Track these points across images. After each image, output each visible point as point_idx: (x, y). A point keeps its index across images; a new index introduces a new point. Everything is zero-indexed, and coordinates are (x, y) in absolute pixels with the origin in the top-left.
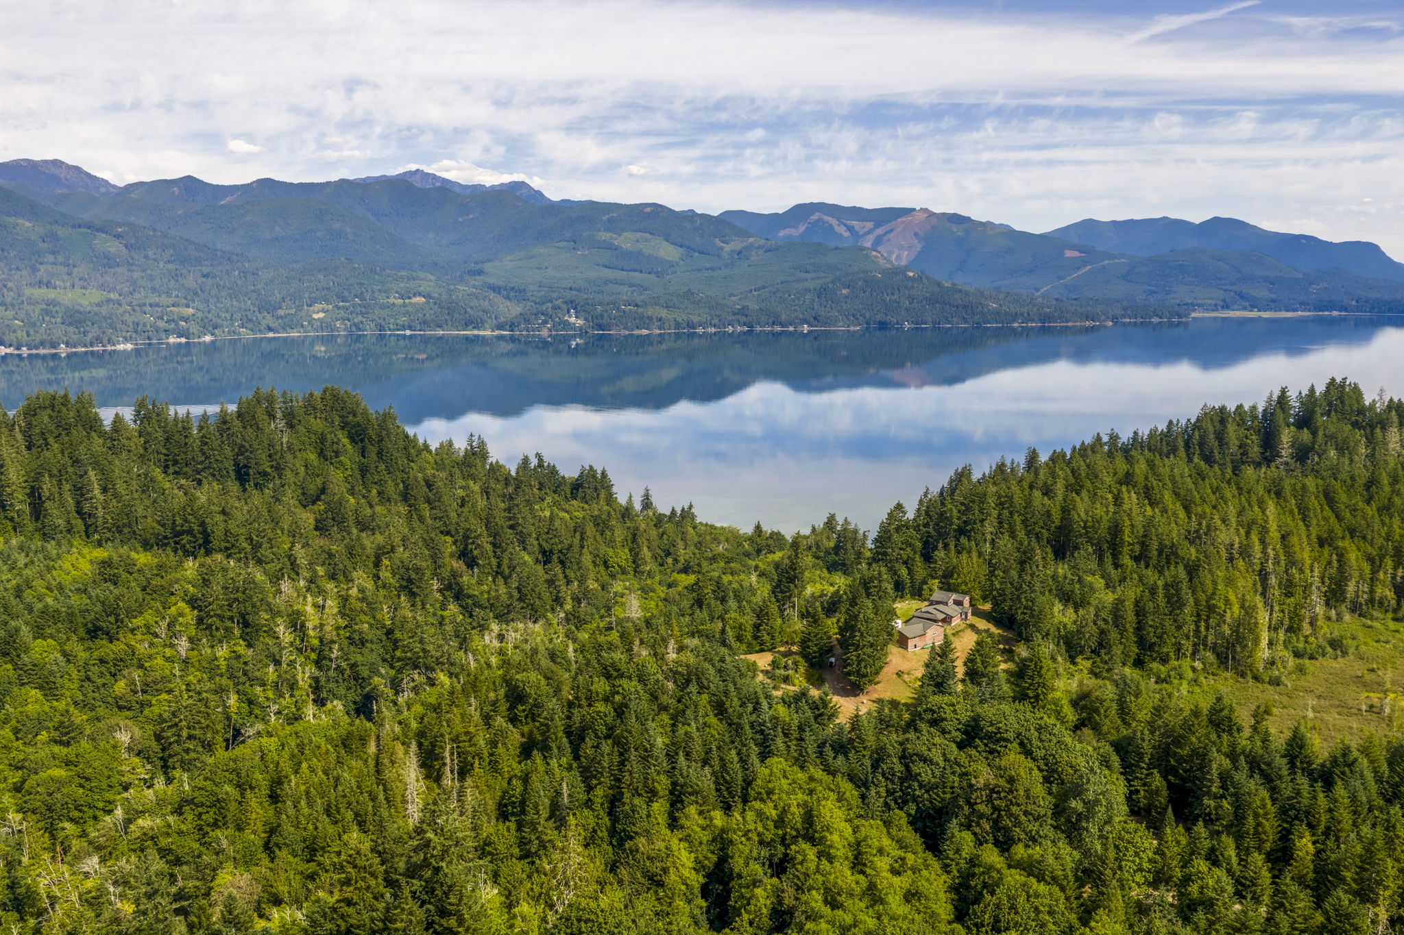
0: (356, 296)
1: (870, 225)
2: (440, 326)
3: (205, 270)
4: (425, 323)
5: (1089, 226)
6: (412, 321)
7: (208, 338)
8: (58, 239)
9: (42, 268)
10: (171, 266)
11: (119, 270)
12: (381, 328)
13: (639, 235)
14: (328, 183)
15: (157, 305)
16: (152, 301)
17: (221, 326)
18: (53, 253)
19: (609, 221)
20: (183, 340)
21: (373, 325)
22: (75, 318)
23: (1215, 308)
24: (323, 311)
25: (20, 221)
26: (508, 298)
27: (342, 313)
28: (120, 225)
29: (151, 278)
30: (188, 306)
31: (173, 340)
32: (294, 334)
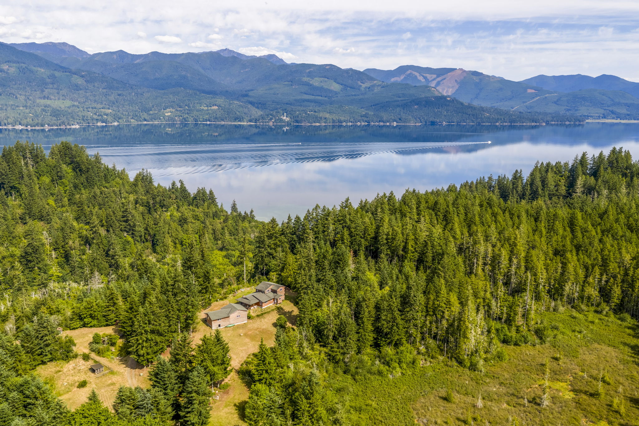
0: (186, 105)
1: (434, 76)
2: (223, 120)
3: (119, 92)
4: (216, 119)
5: (541, 78)
6: (211, 117)
7: (116, 124)
8: (56, 78)
9: (46, 90)
10: (105, 91)
11: (81, 92)
12: (196, 120)
13: (322, 79)
14: (183, 54)
15: (95, 108)
16: (93, 106)
17: (122, 118)
18: (52, 84)
19: (309, 72)
20: (104, 124)
21: (192, 119)
22: (56, 113)
23: (599, 118)
24: (170, 112)
25: (39, 69)
26: (258, 108)
27: (179, 113)
28: (83, 71)
29: (95, 96)
30: (109, 109)
31: (99, 124)
32: (156, 122)
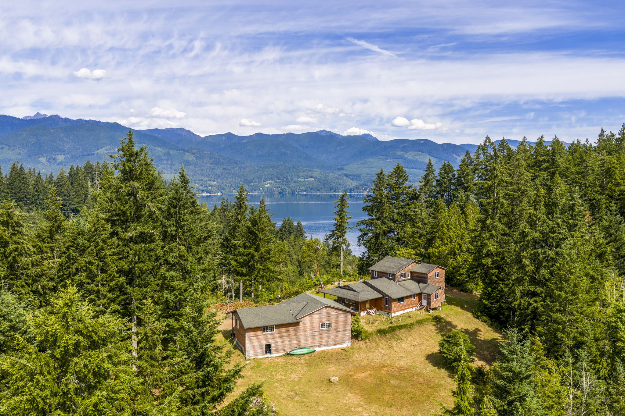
0: (284, 178)
2: (318, 190)
3: (224, 167)
4: (312, 189)
6: (307, 188)
7: (219, 194)
8: (170, 155)
9: (161, 166)
10: (212, 165)
11: (190, 167)
12: (293, 191)
13: (416, 153)
14: (284, 134)
15: (202, 180)
16: (200, 179)
17: (225, 189)
18: (167, 160)
19: (403, 147)
20: (209, 194)
21: (289, 189)
24: (270, 184)
25: (157, 148)
26: (353, 180)
27: (277, 185)
28: (194, 149)
29: (203, 170)
30: (214, 181)
31: (204, 194)
32: (256, 193)
